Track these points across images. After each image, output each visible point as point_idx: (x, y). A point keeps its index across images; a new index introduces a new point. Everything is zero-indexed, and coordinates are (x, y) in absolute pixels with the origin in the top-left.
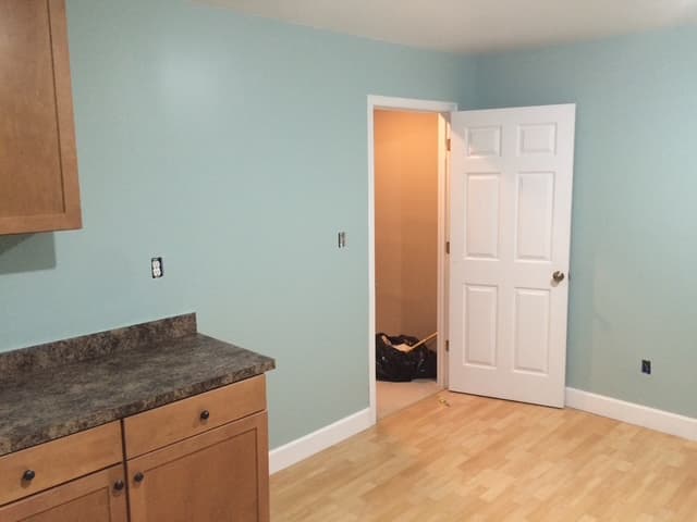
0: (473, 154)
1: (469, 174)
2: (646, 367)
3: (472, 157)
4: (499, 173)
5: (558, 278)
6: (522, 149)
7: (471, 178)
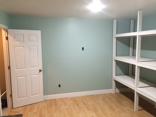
0: (16, 41)
1: (15, 47)
2: (60, 86)
3: (16, 42)
4: (24, 47)
5: (40, 71)
6: (29, 40)
7: (16, 48)
